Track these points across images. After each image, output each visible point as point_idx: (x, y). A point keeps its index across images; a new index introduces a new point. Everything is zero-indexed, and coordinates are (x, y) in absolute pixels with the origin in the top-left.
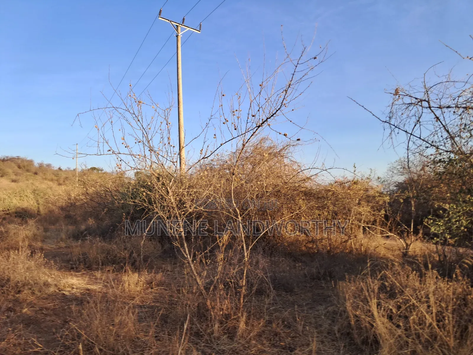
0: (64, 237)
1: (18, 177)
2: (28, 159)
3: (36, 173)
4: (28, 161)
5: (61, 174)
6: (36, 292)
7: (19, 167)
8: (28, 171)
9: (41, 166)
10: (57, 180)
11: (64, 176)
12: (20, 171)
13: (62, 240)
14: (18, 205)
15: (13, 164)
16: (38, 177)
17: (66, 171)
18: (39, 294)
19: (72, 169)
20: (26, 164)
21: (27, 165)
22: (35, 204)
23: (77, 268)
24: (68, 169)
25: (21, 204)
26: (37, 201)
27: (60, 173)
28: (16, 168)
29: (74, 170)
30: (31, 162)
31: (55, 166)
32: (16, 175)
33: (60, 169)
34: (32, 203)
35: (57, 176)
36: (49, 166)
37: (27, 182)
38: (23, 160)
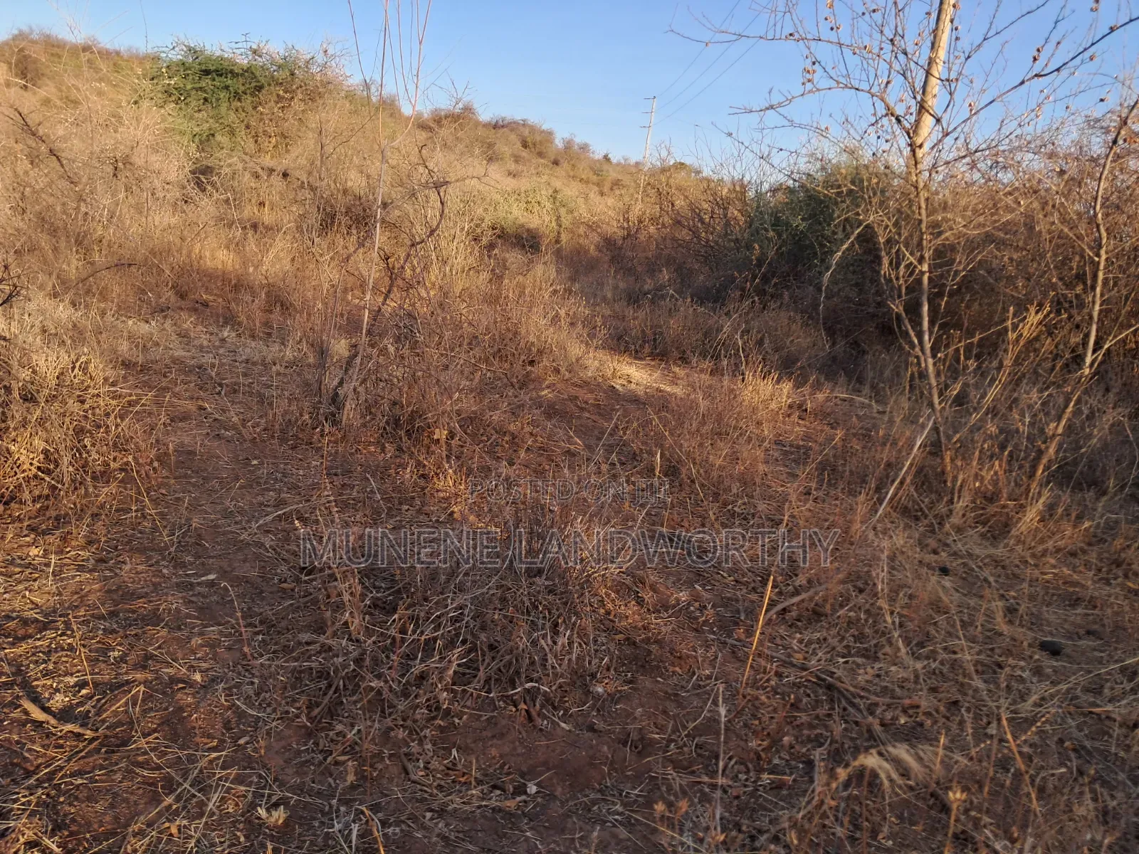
0: (609, 295)
1: (520, 168)
2: (545, 127)
3: (556, 163)
4: (543, 132)
5: (608, 171)
6: (563, 370)
7: (525, 145)
8: (540, 155)
9: (568, 145)
10: (598, 185)
11: (613, 175)
12: (524, 153)
13: (604, 299)
14: (522, 220)
15: (513, 137)
16: (560, 171)
17: (618, 164)
18: (567, 375)
19: (633, 161)
20: (538, 138)
21: (540, 142)
22: (554, 224)
23: (636, 352)
24: (623, 161)
25: (527, 220)
26: (559, 218)
27: (605, 167)
28: (519, 145)
29: (637, 164)
30: (549, 134)
31: (598, 152)
32: (516, 161)
33: (606, 158)
34: (547, 219)
35: (598, 175)
36: (584, 148)
37: (539, 179)
38: (533, 129)
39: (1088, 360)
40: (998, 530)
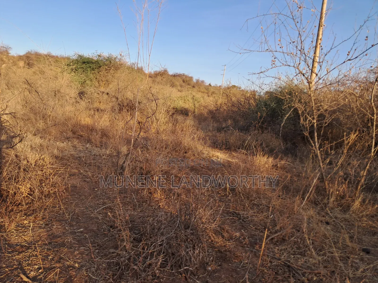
0: (211, 129)
1: (182, 89)
2: (190, 76)
3: (194, 87)
6: (196, 155)
7: (184, 82)
8: (189, 84)
9: (198, 81)
10: (207, 93)
11: (212, 90)
12: (184, 84)
13: (209, 130)
14: (183, 106)
15: (179, 78)
16: (195, 89)
17: (214, 87)
19: (218, 85)
20: (188, 79)
21: (189, 80)
22: (193, 106)
23: (220, 148)
24: (215, 85)
25: (184, 105)
26: (194, 105)
27: (210, 88)
28: (182, 82)
29: (220, 86)
30: (191, 78)
31: (207, 83)
32: (181, 87)
33: (210, 85)
34: (191, 105)
35: (207, 90)
36: (203, 82)
37: (188, 92)
38: (186, 77)
39: (373, 150)
40: (346, 209)
